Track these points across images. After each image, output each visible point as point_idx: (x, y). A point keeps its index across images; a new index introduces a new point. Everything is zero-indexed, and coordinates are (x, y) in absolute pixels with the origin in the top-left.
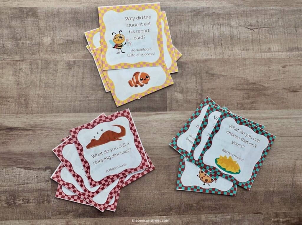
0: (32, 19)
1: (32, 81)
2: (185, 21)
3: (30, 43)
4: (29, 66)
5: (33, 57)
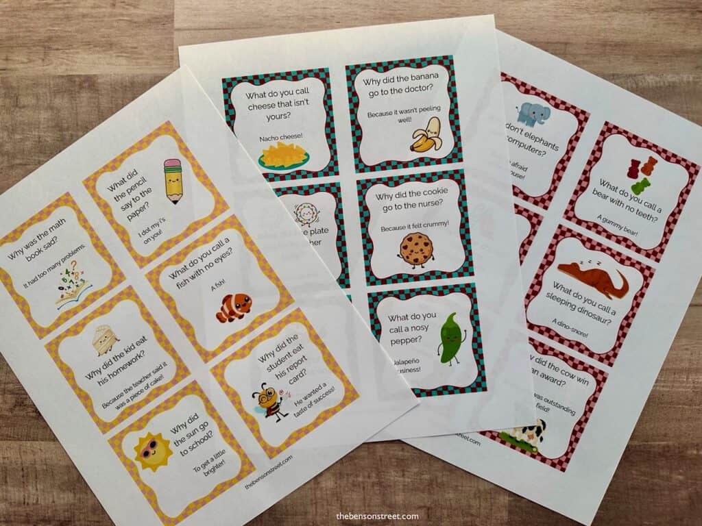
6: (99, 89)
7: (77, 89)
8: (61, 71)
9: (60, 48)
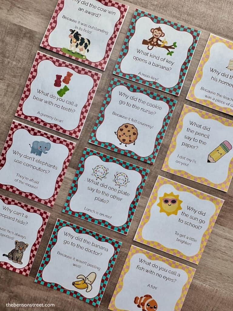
0: (28, 42)
1: (2, 103)
2: (182, 102)
3: (16, 65)
4: (5, 87)
5: (13, 80)
6: (35, 41)
7: (22, 35)
8: (16, 21)
9: (21, 7)
